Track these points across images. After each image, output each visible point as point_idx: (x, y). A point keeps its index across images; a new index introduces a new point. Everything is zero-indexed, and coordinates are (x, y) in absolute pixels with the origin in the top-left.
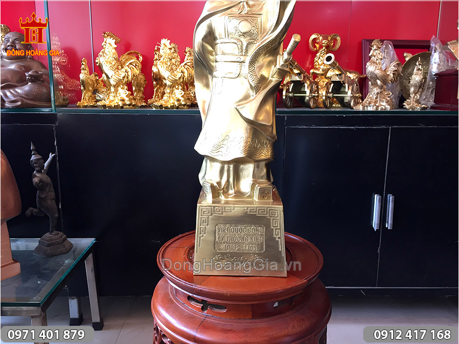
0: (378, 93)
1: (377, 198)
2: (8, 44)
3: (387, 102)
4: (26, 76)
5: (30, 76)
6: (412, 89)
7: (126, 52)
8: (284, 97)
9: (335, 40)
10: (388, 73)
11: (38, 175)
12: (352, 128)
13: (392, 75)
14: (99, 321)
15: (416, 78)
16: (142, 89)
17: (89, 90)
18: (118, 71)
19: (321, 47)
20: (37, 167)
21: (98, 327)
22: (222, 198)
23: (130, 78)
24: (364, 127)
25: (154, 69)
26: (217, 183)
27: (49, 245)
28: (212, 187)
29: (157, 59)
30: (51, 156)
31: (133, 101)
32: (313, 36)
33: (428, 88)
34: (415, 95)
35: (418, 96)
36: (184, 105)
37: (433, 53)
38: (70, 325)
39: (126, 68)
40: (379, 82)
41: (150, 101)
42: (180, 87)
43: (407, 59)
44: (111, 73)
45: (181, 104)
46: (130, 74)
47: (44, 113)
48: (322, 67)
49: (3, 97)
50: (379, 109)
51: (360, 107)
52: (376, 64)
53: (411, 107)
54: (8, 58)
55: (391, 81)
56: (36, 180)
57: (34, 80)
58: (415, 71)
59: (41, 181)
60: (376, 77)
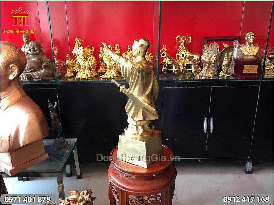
0: (207, 70)
1: (205, 119)
2: (31, 48)
3: (211, 74)
4: (42, 66)
5: (44, 66)
6: (223, 67)
7: (86, 47)
8: (163, 70)
9: (189, 39)
10: (212, 60)
11: (52, 114)
12: (194, 87)
13: (213, 61)
14: (80, 175)
15: (225, 62)
16: (95, 67)
17: (70, 69)
18: (85, 62)
19: (181, 43)
20: (52, 110)
21: (79, 177)
23: (90, 65)
24: (199, 87)
25: (100, 55)
27: (59, 144)
29: (101, 51)
30: (56, 103)
31: (92, 75)
32: (177, 37)
33: (232, 64)
35: (226, 70)
36: (116, 77)
37: (234, 48)
38: (67, 176)
39: (89, 61)
40: (207, 65)
41: (99, 71)
42: (114, 68)
43: (224, 47)
44: (81, 63)
45: (114, 77)
46: (90, 63)
47: (52, 83)
48: (182, 52)
49: (33, 76)
50: (207, 78)
51: (198, 76)
52: (206, 56)
53: (222, 76)
54: (31, 54)
55: (213, 64)
56: (52, 117)
57: (46, 67)
58: (224, 59)
59: (54, 116)
60: (206, 62)
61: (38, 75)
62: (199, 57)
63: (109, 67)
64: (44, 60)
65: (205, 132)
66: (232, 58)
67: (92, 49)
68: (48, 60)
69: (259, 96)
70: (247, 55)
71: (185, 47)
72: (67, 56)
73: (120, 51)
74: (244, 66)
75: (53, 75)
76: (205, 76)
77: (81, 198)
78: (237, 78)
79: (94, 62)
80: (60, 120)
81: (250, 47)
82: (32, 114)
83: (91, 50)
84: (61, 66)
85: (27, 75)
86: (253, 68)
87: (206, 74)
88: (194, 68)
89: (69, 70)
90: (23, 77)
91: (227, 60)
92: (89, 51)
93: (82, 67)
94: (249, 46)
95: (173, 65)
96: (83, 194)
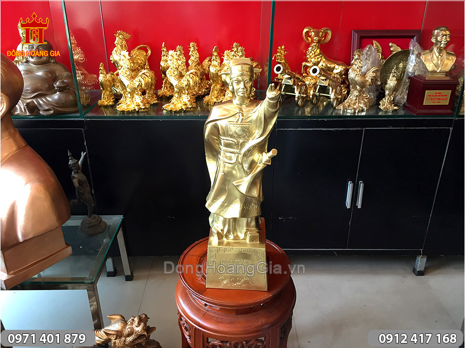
0: (357, 96)
1: (350, 185)
3: (365, 104)
4: (54, 87)
5: (58, 87)
6: (387, 92)
7: (135, 48)
9: (326, 34)
10: (367, 79)
11: (76, 176)
12: (332, 129)
14: (130, 274)
15: (391, 82)
16: (153, 87)
17: (107, 90)
18: (133, 81)
19: (312, 41)
20: (75, 169)
21: (129, 278)
22: (225, 239)
23: (143, 86)
24: (342, 129)
25: (162, 64)
26: (221, 230)
28: (218, 233)
29: (164, 55)
30: (83, 155)
31: (147, 105)
32: (305, 30)
33: (404, 85)
34: (390, 96)
36: (190, 108)
37: (410, 55)
38: (108, 276)
39: (140, 78)
40: (358, 87)
41: (160, 92)
42: (187, 92)
43: (392, 49)
44: (126, 82)
45: (188, 108)
46: (143, 83)
47: (73, 119)
48: (313, 60)
49: (38, 106)
50: (357, 111)
51: (341, 107)
52: (357, 71)
53: (384, 109)
54: (34, 63)
55: (369, 85)
56: (75, 181)
57: (61, 89)
58: (390, 77)
59: (80, 182)
60: (356, 83)
61: (48, 103)
62: (344, 69)
63: (178, 91)
64: (57, 75)
65: (348, 206)
66: (404, 72)
67: (147, 52)
68: (65, 74)
69: (448, 145)
70: (434, 72)
71: (318, 51)
72: (100, 68)
73: (198, 56)
74: (426, 91)
75: (75, 104)
76: (354, 109)
77: (129, 330)
78: (410, 113)
79: (150, 80)
80: (90, 186)
81: (440, 57)
82: (37, 185)
83: (145, 54)
84: (89, 84)
85: (28, 105)
86: (442, 96)
87: (354, 104)
88: (333, 94)
89: (105, 92)
90: (20, 108)
91: (395, 78)
92: (141, 56)
93: (128, 90)
94: (437, 54)
95: (296, 87)
96: (132, 324)
